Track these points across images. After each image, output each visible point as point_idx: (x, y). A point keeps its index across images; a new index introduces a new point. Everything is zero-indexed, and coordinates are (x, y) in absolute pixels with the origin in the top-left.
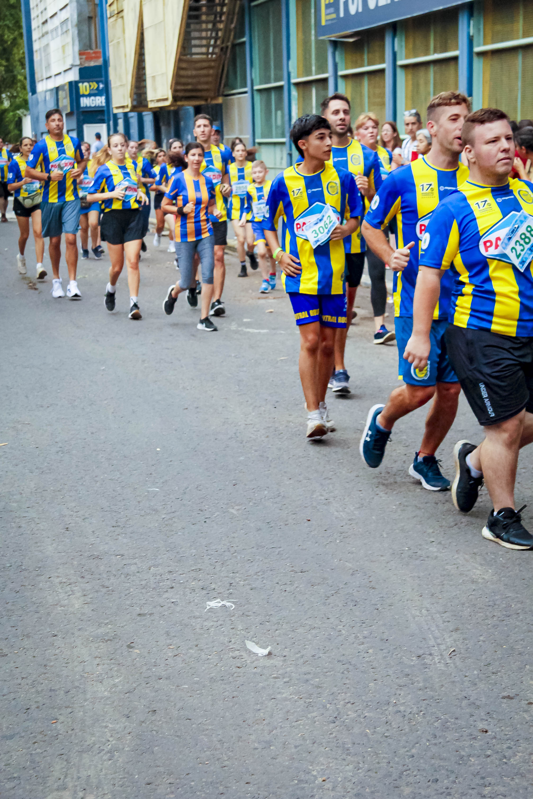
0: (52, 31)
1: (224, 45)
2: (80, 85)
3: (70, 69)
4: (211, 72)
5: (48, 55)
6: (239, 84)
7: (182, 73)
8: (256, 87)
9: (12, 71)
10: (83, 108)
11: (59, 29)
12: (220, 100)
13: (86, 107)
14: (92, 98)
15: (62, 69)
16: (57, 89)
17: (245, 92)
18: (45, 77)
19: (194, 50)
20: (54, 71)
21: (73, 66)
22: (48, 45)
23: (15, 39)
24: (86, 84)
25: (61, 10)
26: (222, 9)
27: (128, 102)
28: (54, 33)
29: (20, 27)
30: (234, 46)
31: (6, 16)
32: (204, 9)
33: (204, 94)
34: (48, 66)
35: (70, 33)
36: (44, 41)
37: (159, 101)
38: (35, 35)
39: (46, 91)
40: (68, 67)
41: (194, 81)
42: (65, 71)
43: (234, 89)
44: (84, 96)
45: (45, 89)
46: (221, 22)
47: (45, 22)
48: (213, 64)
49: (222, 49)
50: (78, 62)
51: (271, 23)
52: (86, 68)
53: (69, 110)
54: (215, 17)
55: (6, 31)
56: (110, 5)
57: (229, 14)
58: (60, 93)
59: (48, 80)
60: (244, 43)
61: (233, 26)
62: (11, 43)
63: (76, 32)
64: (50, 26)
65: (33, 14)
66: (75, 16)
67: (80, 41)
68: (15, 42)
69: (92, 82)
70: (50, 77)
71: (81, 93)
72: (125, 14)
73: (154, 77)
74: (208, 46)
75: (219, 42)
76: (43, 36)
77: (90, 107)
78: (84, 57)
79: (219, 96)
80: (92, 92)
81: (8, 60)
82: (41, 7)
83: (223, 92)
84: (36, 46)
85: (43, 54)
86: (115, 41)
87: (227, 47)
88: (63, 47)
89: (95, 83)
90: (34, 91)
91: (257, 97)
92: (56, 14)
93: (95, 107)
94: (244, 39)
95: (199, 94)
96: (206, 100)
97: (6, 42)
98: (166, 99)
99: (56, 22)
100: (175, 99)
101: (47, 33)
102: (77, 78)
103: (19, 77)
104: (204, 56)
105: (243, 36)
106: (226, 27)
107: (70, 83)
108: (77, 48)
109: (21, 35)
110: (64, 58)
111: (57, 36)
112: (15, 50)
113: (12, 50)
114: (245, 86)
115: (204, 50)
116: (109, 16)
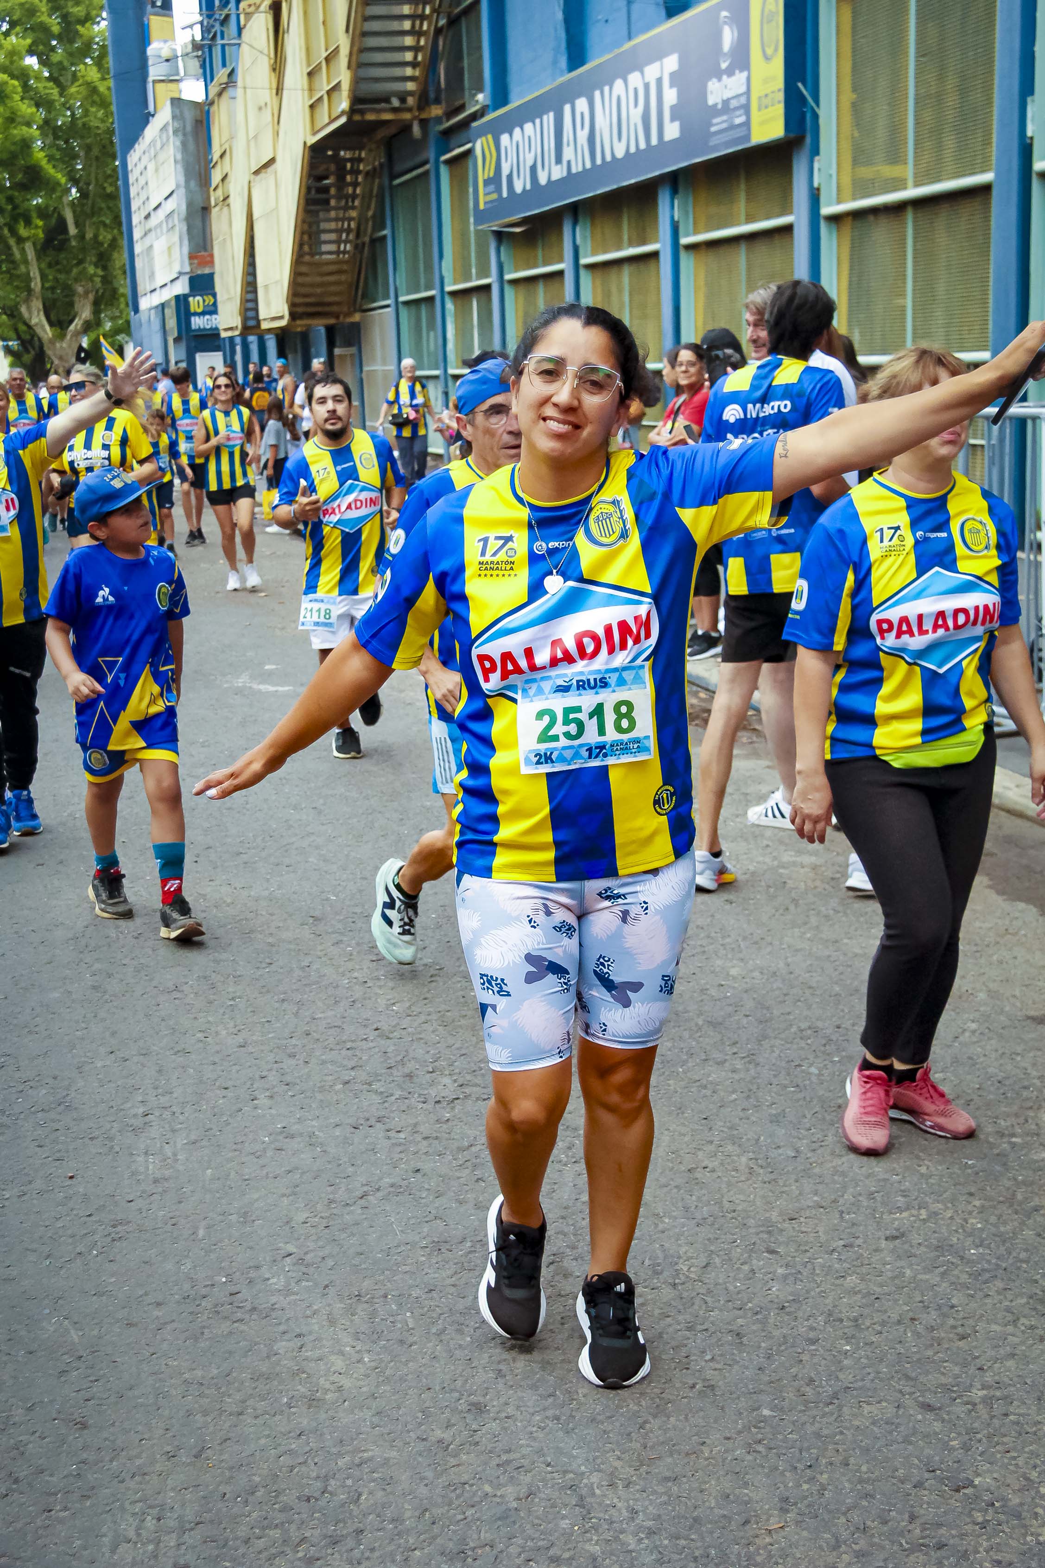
0: (156, 227)
1: (359, 241)
2: (191, 299)
3: (177, 278)
4: (343, 277)
5: (151, 260)
6: (380, 295)
7: (300, 280)
8: (402, 299)
9: (111, 283)
10: (195, 330)
11: (164, 225)
12: (357, 317)
13: (199, 329)
14: (207, 317)
15: (167, 279)
16: (163, 306)
17: (388, 306)
18: (149, 289)
19: (325, 248)
20: (159, 282)
21: (181, 274)
22: (151, 247)
23: (114, 239)
24: (198, 298)
25: (166, 198)
26: (355, 191)
27: (237, 322)
28: (158, 230)
29: (120, 224)
30: (373, 241)
31: (101, 209)
32: (333, 191)
33: (334, 309)
34: (152, 276)
35: (177, 229)
36: (147, 241)
37: (274, 319)
38: (137, 235)
39: (150, 309)
40: (176, 276)
41: (319, 290)
42: (172, 281)
43: (374, 301)
44: (196, 314)
45: (149, 306)
46: (353, 208)
47: (148, 217)
48: (345, 267)
49: (356, 247)
50: (187, 269)
51: (419, 208)
52: (198, 276)
53: (176, 335)
54: (347, 202)
55: (102, 230)
56: (215, 190)
57: (363, 197)
58: (166, 311)
59: (154, 294)
60: (384, 238)
61: (370, 213)
62: (110, 245)
63: (185, 228)
64: (154, 221)
65: (134, 206)
66: (184, 207)
67: (190, 241)
68: (114, 244)
69: (207, 294)
70: (155, 290)
71: (192, 310)
72: (231, 200)
73: (266, 286)
74: (338, 242)
75: (351, 237)
76: (146, 234)
77: (205, 329)
78: (196, 261)
79: (355, 311)
80: (207, 309)
81: (105, 268)
82: (143, 197)
83: (361, 306)
84: (138, 249)
85: (146, 260)
86: (221, 238)
87: (364, 244)
88: (169, 248)
89: (210, 297)
90: (136, 310)
91: (404, 312)
92: (160, 205)
93: (211, 329)
94: (384, 232)
95: (327, 309)
96: (337, 317)
97: (102, 244)
98: (282, 317)
99: (161, 214)
100: (293, 316)
101: (150, 230)
102: (186, 290)
103: (121, 290)
104: (334, 256)
105: (383, 227)
106: (360, 215)
107: (177, 297)
108: (186, 250)
109: (121, 233)
110: (170, 263)
111: (162, 234)
112: (115, 255)
113: (111, 255)
114: (387, 297)
115: (332, 247)
116: (213, 203)
